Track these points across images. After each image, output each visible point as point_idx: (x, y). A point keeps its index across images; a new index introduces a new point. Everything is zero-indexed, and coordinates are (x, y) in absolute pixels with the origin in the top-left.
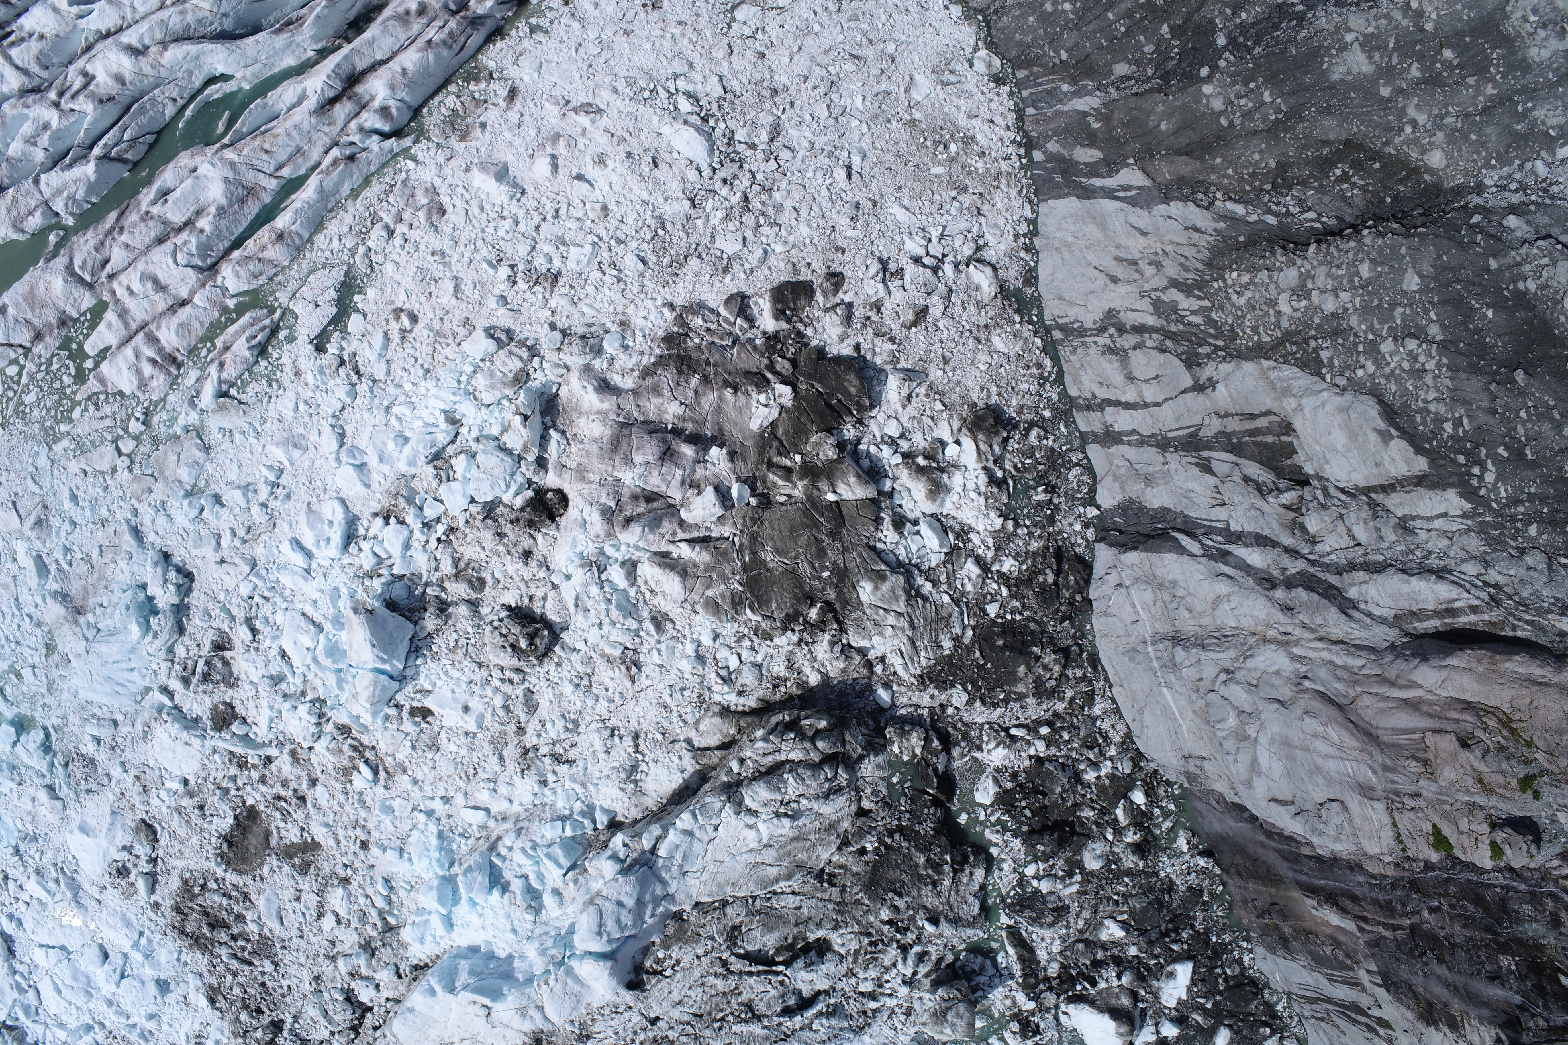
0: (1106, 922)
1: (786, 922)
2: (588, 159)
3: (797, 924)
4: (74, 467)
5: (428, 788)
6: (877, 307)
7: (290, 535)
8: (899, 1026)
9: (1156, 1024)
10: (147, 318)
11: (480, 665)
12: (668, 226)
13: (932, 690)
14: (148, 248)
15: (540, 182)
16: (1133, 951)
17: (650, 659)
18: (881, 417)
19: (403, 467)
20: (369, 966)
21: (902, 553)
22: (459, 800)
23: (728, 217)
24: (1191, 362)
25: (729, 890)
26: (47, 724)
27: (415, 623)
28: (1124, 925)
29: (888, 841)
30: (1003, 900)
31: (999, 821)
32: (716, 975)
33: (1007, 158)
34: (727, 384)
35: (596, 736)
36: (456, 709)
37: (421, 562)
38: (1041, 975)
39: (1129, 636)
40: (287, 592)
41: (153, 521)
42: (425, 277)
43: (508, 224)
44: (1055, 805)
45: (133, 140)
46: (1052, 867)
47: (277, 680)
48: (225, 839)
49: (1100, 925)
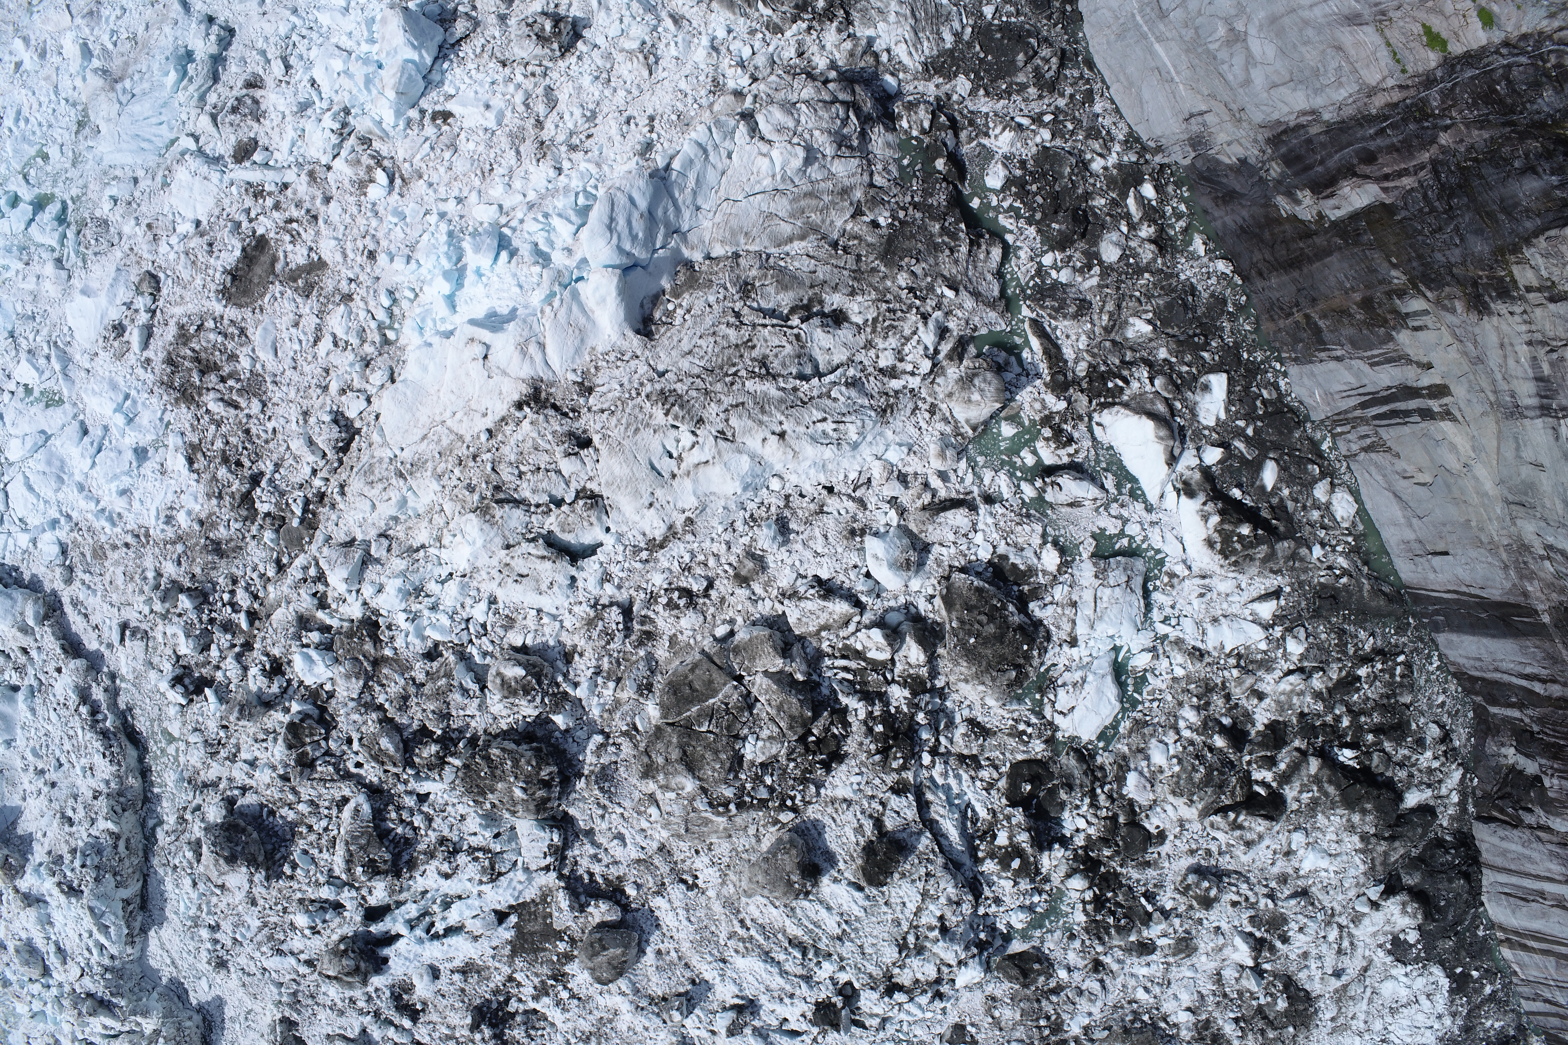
0: (1132, 319)
1: (801, 284)
3: (812, 287)
5: (442, 190)
9: (1198, 449)
11: (504, 64)
13: (937, 78)
16: (1163, 353)
17: (668, 52)
20: (363, 377)
22: (473, 198)
25: (742, 243)
26: (67, 197)
27: (447, 30)
28: (1149, 322)
29: (901, 214)
30: (1023, 291)
32: (728, 324)
35: (613, 123)
36: (478, 108)
38: (1070, 375)
39: (1118, 20)
40: (324, 29)
44: (1065, 190)
46: (1070, 258)
47: (304, 107)
48: (230, 273)
49: (1126, 322)
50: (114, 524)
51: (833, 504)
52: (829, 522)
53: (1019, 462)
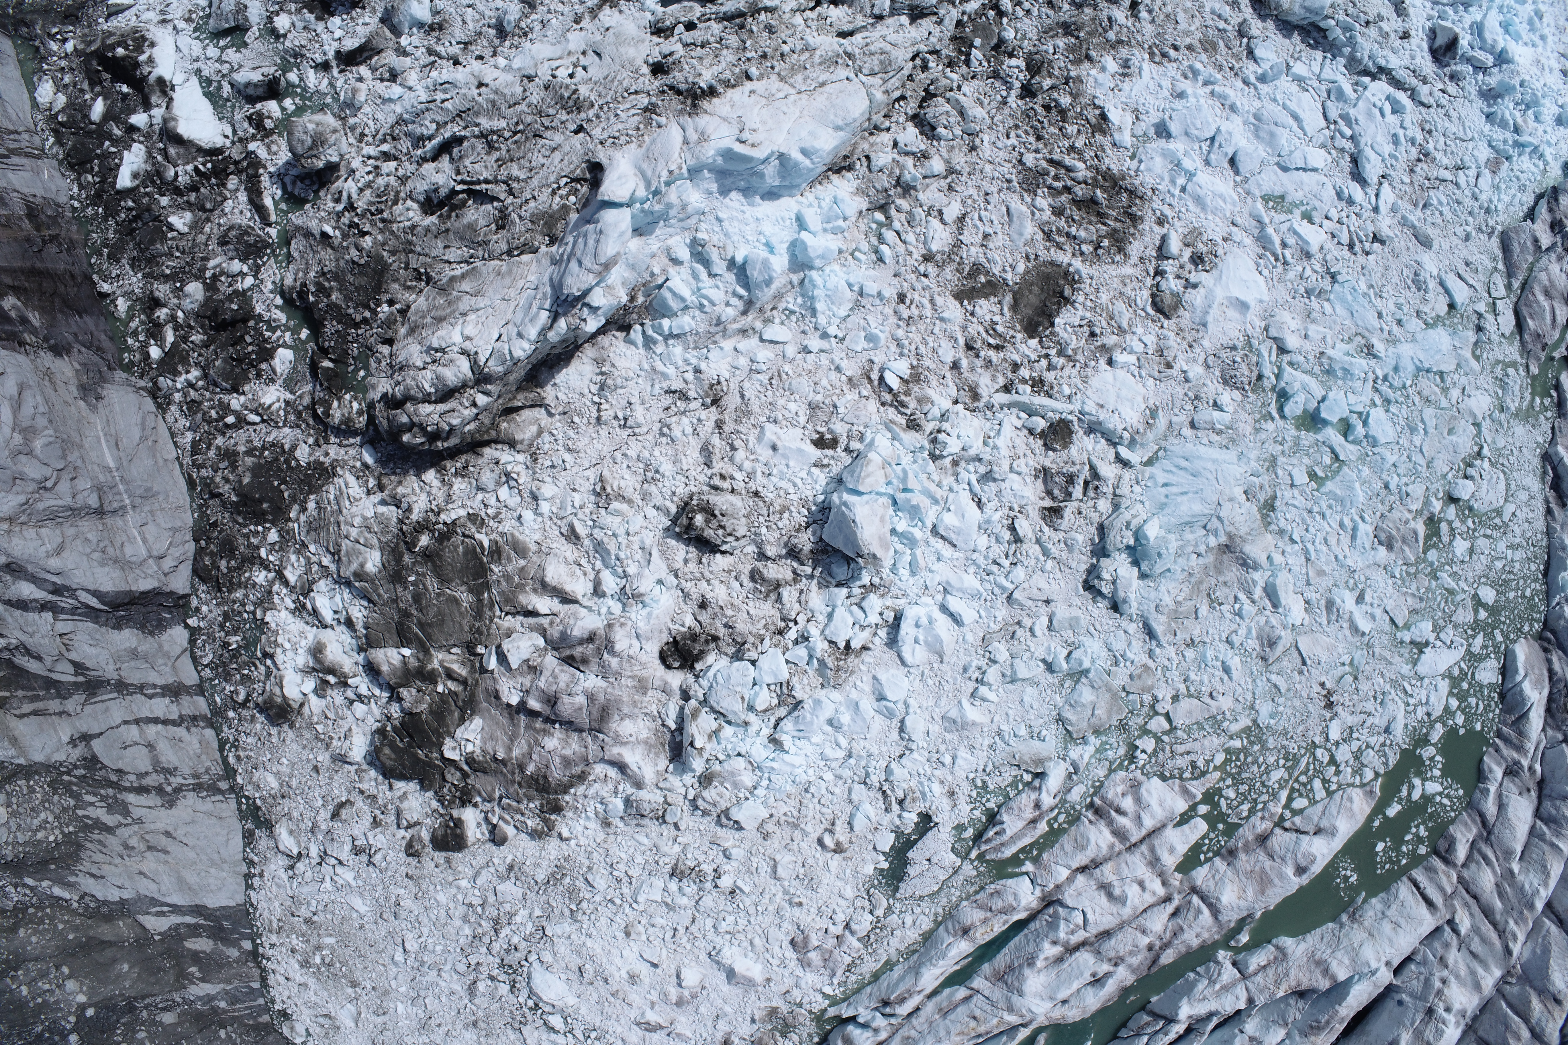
0: (186, 230)
1: (456, 233)
2: (647, 981)
3: (447, 231)
4: (1225, 703)
5: (825, 363)
6: (376, 823)
7: (965, 629)
8: (371, 123)
9: (150, 126)
10: (1127, 856)
11: (756, 494)
12: (567, 912)
13: (327, 461)
14: (1121, 926)
15: (693, 964)
16: (164, 201)
17: (583, 497)
18: (370, 720)
19: (836, 695)
20: (902, 168)
21: (347, 596)
22: (791, 351)
23: (511, 915)
24: (92, 762)
25: (504, 266)
26: (1279, 423)
27: (821, 539)
28: (171, 228)
29: (367, 314)
30: (273, 251)
31: (273, 330)
32: (519, 180)
33: (272, 946)
34: (504, 762)
35: (641, 419)
36: (785, 447)
37: (816, 599)
38: (244, 177)
39: (151, 511)
40: (972, 569)
41: (1129, 645)
42: (810, 881)
43: (723, 927)
44: (223, 347)
45: (1139, 1035)
46: (230, 285)
47: (988, 477)
48: (1067, 301)
49: (191, 228)
50: (1191, 67)
51: (456, 50)
52: (459, 34)
53: (297, 100)
